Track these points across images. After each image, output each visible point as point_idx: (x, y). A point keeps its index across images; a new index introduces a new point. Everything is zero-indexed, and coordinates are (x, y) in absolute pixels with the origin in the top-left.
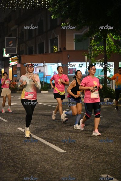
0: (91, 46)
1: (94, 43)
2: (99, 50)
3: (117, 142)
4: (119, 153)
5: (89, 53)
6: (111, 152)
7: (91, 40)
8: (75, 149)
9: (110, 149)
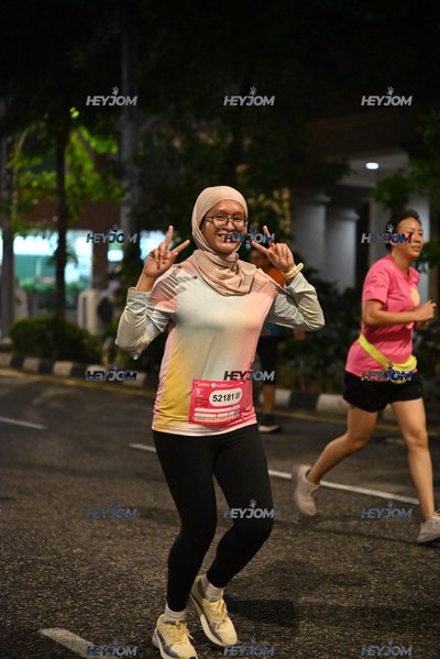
0: (10, 171)
1: (20, 160)
2: (39, 188)
4: (102, 555)
6: (75, 551)
7: (10, 150)
9: (74, 541)
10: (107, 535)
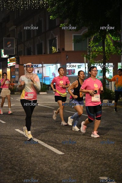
0: (89, 47)
1: (92, 44)
2: (97, 51)
3: (116, 144)
4: (117, 155)
5: (88, 53)
6: (110, 154)
7: (89, 41)
8: (74, 151)
9: (109, 151)
10: (119, 149)
